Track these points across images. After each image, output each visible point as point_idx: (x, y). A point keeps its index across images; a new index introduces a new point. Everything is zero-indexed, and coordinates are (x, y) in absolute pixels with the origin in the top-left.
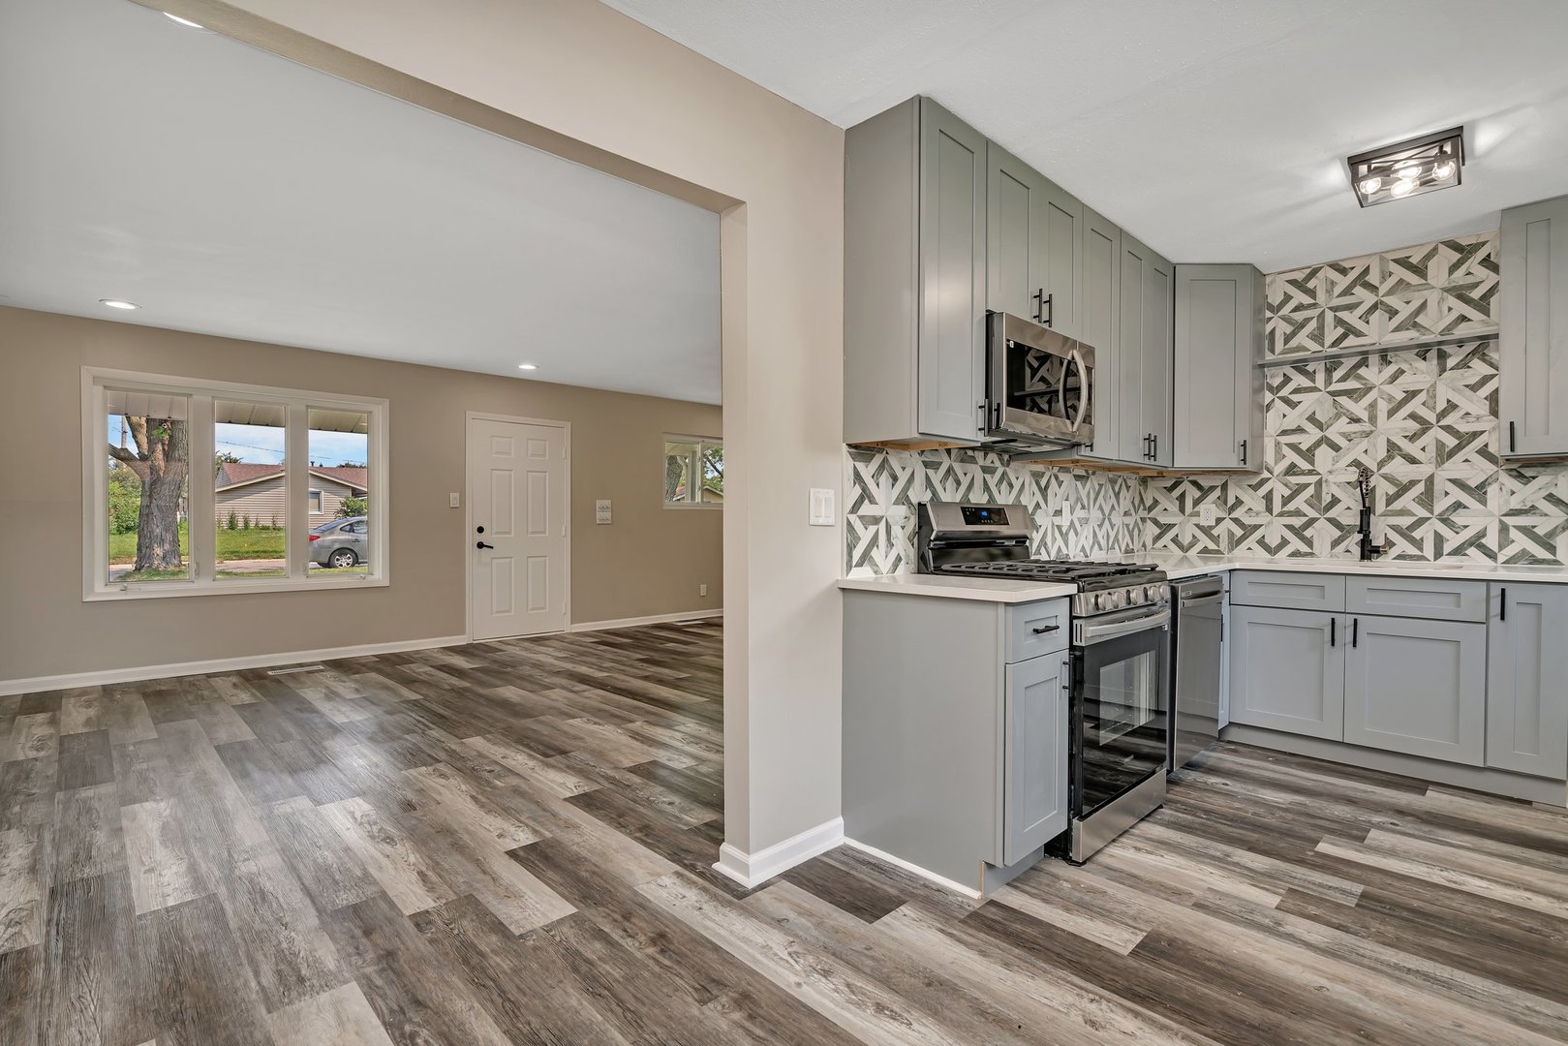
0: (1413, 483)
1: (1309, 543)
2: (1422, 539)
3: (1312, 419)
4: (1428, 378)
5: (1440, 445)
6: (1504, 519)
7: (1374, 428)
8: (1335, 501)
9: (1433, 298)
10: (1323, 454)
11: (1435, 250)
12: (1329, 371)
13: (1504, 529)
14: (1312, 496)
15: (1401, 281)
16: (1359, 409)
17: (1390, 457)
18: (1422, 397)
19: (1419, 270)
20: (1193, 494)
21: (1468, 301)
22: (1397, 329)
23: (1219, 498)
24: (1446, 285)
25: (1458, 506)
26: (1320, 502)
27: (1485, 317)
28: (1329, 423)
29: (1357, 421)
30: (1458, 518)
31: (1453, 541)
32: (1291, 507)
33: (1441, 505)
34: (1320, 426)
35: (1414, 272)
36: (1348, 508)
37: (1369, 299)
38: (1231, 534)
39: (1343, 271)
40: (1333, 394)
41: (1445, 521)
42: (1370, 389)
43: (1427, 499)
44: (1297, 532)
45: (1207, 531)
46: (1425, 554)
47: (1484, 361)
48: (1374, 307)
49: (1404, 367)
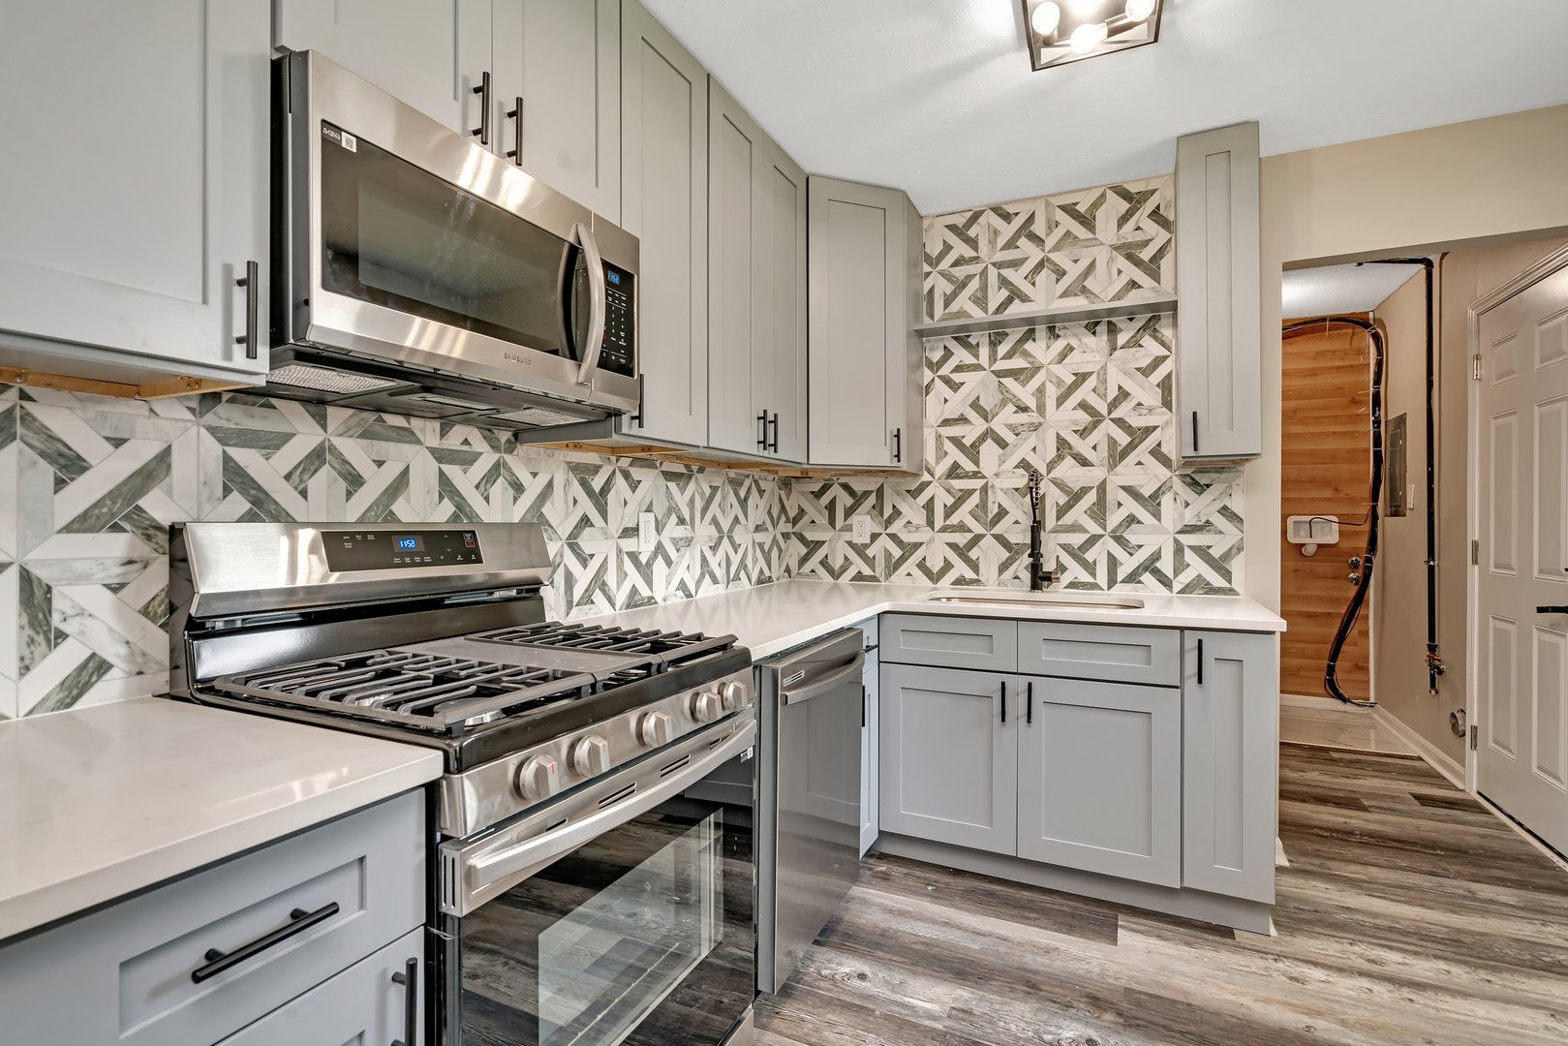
0: (1084, 490)
1: (974, 566)
2: (1095, 562)
3: (975, 405)
4: (1098, 358)
5: (1112, 443)
6: (1179, 537)
7: (1042, 420)
8: (1002, 513)
9: (1102, 255)
10: (989, 448)
11: (1103, 195)
12: (993, 345)
13: (1179, 550)
14: (977, 506)
15: (1068, 233)
16: (1025, 394)
17: (1060, 458)
18: (1092, 382)
19: (1087, 221)
20: (845, 500)
21: (1137, 262)
22: (1065, 295)
23: (874, 507)
24: (1115, 242)
25: (1132, 520)
26: (986, 513)
27: (1155, 284)
28: (995, 411)
29: (1024, 409)
30: (1133, 537)
31: (1128, 564)
32: (954, 520)
33: (1114, 519)
34: (985, 415)
35: (1082, 223)
36: (1017, 522)
37: (1035, 254)
38: (888, 555)
39: (1007, 217)
40: (999, 374)
41: (1120, 540)
42: (1038, 369)
43: (1099, 512)
44: (962, 552)
45: (860, 550)
46: (1098, 582)
47: (1156, 338)
48: (1041, 265)
49: (1074, 342)
